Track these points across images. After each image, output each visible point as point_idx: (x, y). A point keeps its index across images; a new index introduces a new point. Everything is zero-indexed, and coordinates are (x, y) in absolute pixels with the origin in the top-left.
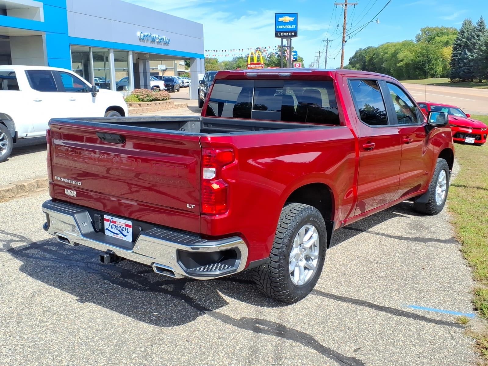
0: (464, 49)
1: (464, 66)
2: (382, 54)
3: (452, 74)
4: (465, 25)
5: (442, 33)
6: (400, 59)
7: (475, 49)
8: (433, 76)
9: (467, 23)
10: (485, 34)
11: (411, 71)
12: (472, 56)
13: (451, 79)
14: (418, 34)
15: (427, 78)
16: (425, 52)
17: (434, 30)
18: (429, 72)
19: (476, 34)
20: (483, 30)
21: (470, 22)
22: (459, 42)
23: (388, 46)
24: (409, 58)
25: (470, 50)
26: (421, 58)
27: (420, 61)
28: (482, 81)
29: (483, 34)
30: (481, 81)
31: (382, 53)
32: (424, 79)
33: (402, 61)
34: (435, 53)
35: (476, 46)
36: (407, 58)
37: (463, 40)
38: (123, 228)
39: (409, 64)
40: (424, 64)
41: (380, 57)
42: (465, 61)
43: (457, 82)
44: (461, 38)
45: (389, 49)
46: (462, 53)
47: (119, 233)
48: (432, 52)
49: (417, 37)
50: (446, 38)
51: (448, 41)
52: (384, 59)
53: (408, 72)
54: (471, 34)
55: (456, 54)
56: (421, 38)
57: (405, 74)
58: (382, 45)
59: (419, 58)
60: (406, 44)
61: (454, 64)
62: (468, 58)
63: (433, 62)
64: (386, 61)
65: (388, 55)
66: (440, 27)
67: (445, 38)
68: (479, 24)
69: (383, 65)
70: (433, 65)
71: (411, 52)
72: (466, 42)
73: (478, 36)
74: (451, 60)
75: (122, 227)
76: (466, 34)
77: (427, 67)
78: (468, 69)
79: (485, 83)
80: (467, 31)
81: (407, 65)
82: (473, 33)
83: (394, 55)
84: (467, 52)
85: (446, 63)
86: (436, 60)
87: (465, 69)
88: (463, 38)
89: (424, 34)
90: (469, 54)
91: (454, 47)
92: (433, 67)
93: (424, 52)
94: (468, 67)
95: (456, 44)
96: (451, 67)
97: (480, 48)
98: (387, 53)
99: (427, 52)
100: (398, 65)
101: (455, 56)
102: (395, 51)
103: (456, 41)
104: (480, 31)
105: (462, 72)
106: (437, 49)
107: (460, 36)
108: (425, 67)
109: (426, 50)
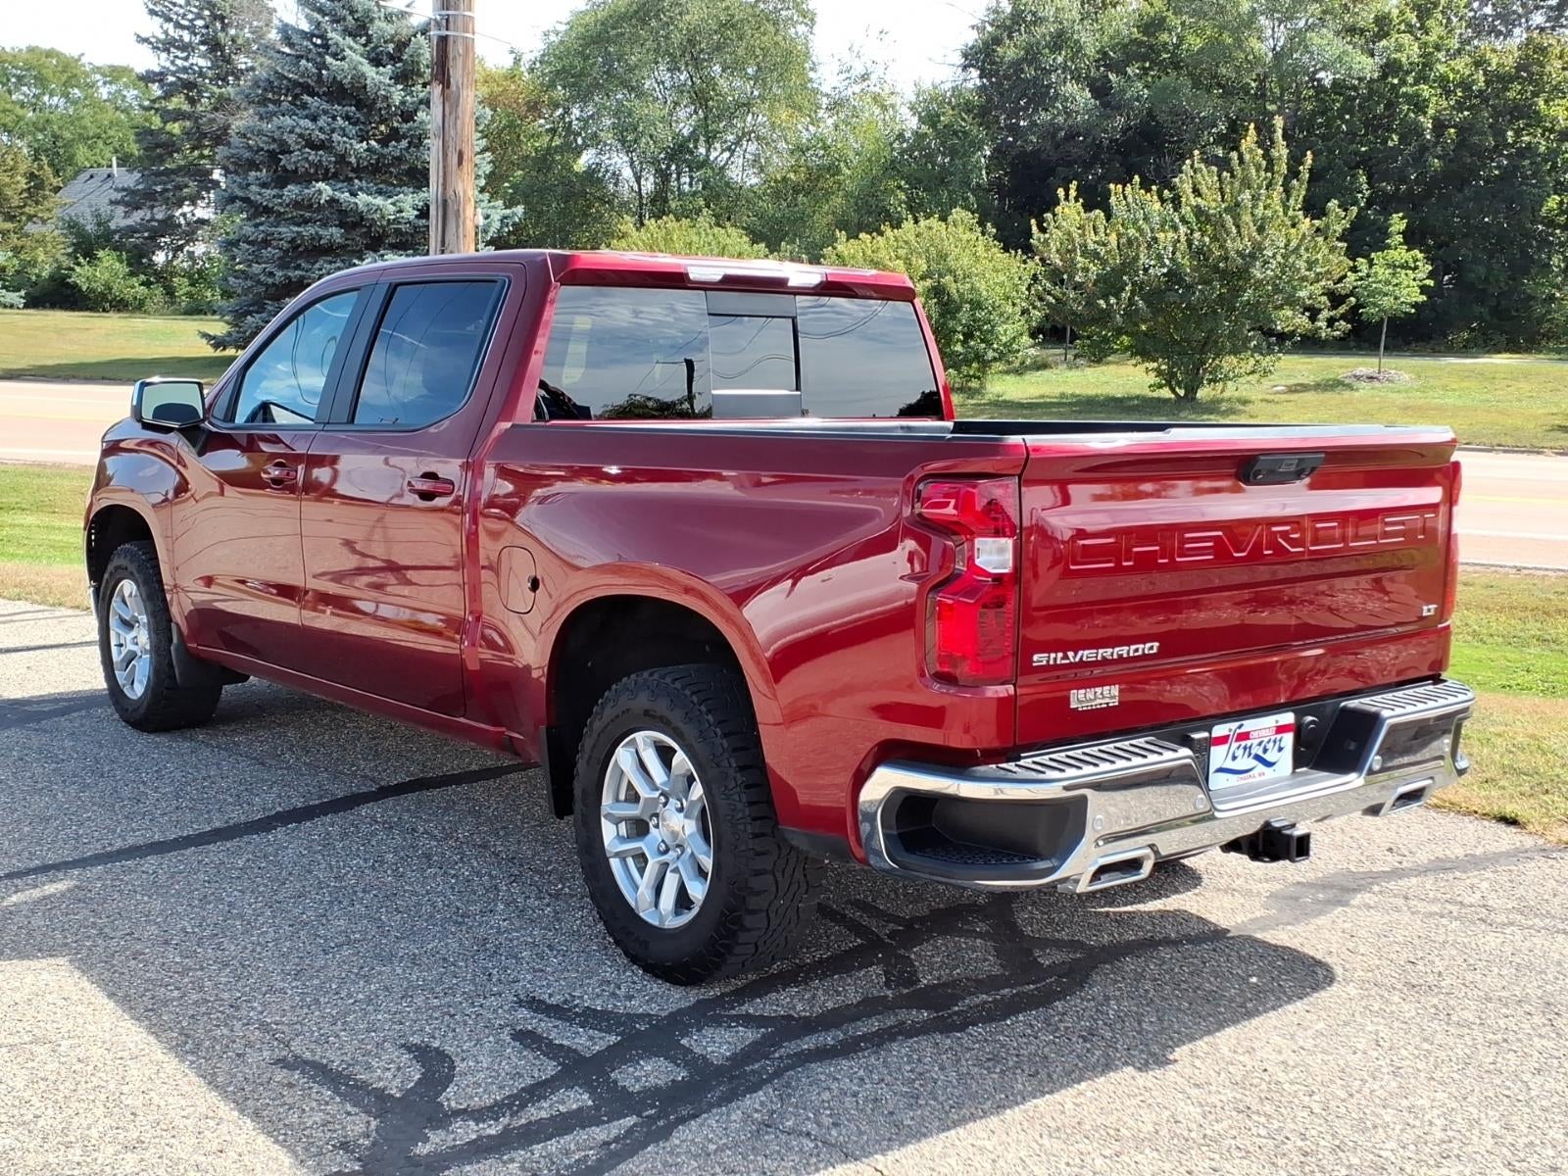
38: (1269, 741)
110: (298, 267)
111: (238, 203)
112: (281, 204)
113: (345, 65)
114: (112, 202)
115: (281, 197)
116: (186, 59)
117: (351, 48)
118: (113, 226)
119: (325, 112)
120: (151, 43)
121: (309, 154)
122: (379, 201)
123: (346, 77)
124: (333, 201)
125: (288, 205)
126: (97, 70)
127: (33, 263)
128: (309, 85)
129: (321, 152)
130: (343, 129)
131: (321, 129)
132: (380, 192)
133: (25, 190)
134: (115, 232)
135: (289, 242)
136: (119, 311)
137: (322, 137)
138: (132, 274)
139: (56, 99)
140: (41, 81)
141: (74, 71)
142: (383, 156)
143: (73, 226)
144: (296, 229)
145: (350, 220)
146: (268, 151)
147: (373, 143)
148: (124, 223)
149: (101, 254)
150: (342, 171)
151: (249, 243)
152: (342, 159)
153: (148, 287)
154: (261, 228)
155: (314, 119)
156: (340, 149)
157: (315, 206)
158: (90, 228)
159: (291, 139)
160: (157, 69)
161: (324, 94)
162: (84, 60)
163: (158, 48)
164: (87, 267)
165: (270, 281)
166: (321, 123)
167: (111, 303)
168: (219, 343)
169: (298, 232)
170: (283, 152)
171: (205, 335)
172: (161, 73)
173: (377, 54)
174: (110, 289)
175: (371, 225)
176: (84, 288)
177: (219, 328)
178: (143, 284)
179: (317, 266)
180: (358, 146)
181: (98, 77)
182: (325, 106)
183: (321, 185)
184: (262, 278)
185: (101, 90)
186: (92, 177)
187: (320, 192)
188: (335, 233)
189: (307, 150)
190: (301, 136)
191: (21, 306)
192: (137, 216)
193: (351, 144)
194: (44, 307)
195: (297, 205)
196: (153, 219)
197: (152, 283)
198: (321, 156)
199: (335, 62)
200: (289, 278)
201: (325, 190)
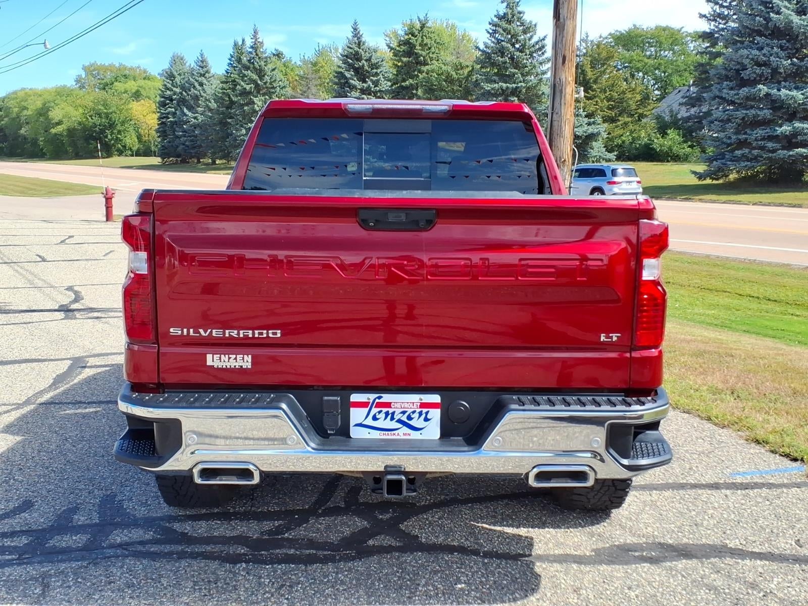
0: (178, 105)
1: (185, 136)
2: (16, 109)
3: (162, 150)
4: (175, 64)
5: (125, 76)
6: (56, 120)
7: (199, 107)
8: (120, 153)
9: (177, 60)
10: (211, 82)
11: (80, 143)
12: (195, 118)
13: (163, 159)
14: (78, 76)
15: (112, 157)
16: (102, 108)
17: (108, 69)
18: (113, 145)
19: (197, 81)
20: (207, 74)
21: (182, 59)
22: (168, 92)
23: (29, 94)
24: (74, 119)
25: (190, 108)
26: (96, 120)
27: (95, 125)
28: (217, 163)
29: (208, 82)
30: (215, 162)
31: (15, 107)
32: (107, 157)
33: (59, 123)
34: (121, 111)
35: (200, 102)
36: (70, 118)
37: (175, 89)
38: (414, 412)
39: (74, 129)
40: (102, 131)
41: (14, 115)
42: (184, 126)
43: (173, 164)
44: (170, 86)
45: (30, 101)
46: (177, 112)
47: (399, 425)
48: (114, 109)
49: (77, 81)
50: (134, 86)
51: (138, 91)
52: (23, 119)
53: (74, 144)
54: (189, 79)
55: (165, 114)
56: (84, 83)
57: (70, 149)
58: (15, 93)
59: (92, 119)
60: (62, 93)
61: (164, 132)
62: (189, 122)
63: (119, 127)
64: (27, 123)
65: (29, 113)
66: (117, 65)
67: (132, 86)
68: (200, 63)
69: (23, 131)
70: (119, 132)
71: (76, 108)
72: (181, 93)
73: (201, 84)
74: (158, 124)
75: (410, 411)
76: (178, 79)
77: (109, 137)
78: (191, 141)
79: (222, 166)
80: (180, 75)
81: (71, 132)
82: (191, 79)
83: (44, 112)
84: (185, 110)
85: (140, 130)
86: (123, 123)
87: (186, 140)
88: (174, 87)
89: (90, 77)
90: (190, 114)
91: (162, 102)
92: (119, 136)
93: (100, 109)
94: (190, 137)
95: (163, 97)
96: (159, 137)
97: (207, 106)
98: (26, 108)
99: (106, 109)
100: (53, 131)
101: (164, 117)
102: (44, 104)
103: (162, 91)
104: (204, 75)
105: (182, 146)
106: (123, 104)
107: (168, 83)
108: (106, 137)
109: (103, 105)
110: (745, 133)
111: (717, 100)
112: (738, 99)
113: (782, 17)
114: (680, 104)
115: (738, 94)
116: (725, 24)
117: (786, 7)
118: (679, 116)
119: (768, 45)
120: (707, 17)
121: (756, 69)
122: (794, 93)
123: (781, 24)
124: (768, 95)
125: (742, 99)
126: (689, 35)
127: (639, 138)
128: (761, 30)
129: (763, 68)
130: (777, 54)
131: (764, 55)
132: (797, 88)
133: (639, 101)
134: (680, 120)
135: (741, 119)
136: (676, 161)
137: (765, 59)
138: (685, 142)
139: (667, 52)
140: (660, 44)
141: (676, 37)
142: (801, 67)
143: (658, 118)
144: (745, 112)
145: (776, 105)
146: (735, 69)
147: (795, 60)
148: (686, 115)
149: (669, 131)
150: (775, 77)
151: (719, 121)
152: (775, 71)
153: (692, 148)
154: (726, 113)
155: (761, 49)
156: (774, 65)
157: (757, 98)
158: (667, 118)
159: (746, 62)
160: (708, 31)
161: (769, 34)
162: (683, 30)
163: (710, 20)
164: (661, 139)
165: (729, 141)
166: (764, 51)
167: (671, 157)
168: (701, 177)
169: (746, 114)
170: (743, 70)
171: (694, 173)
172: (711, 33)
173: (803, 8)
174: (671, 150)
175: (788, 108)
176: (658, 150)
177: (701, 168)
178: (689, 147)
179: (755, 132)
180: (785, 62)
181: (689, 38)
182: (768, 41)
183: (761, 86)
184: (725, 140)
185: (690, 45)
186: (679, 91)
187: (760, 90)
188: (766, 113)
189: (755, 67)
190: (752, 59)
191: (614, 160)
192: (693, 111)
193: (781, 62)
194: (639, 161)
195: (748, 98)
196: (701, 112)
197: (695, 146)
198: (763, 70)
199: (775, 16)
200: (740, 140)
201: (763, 89)
